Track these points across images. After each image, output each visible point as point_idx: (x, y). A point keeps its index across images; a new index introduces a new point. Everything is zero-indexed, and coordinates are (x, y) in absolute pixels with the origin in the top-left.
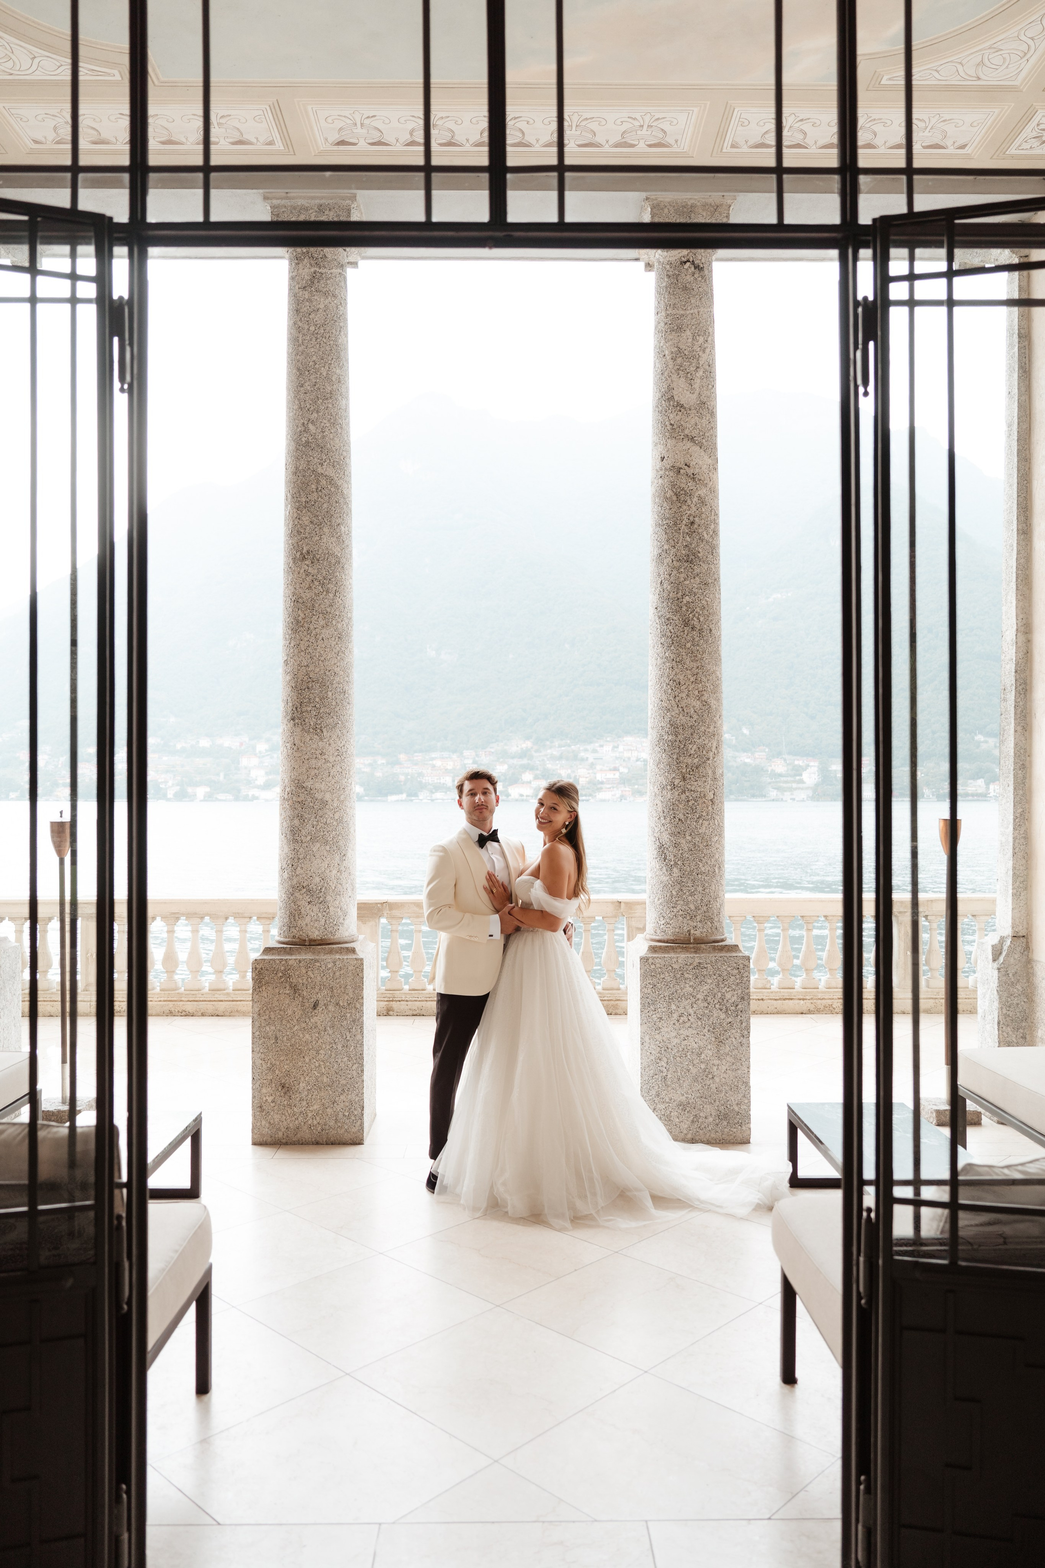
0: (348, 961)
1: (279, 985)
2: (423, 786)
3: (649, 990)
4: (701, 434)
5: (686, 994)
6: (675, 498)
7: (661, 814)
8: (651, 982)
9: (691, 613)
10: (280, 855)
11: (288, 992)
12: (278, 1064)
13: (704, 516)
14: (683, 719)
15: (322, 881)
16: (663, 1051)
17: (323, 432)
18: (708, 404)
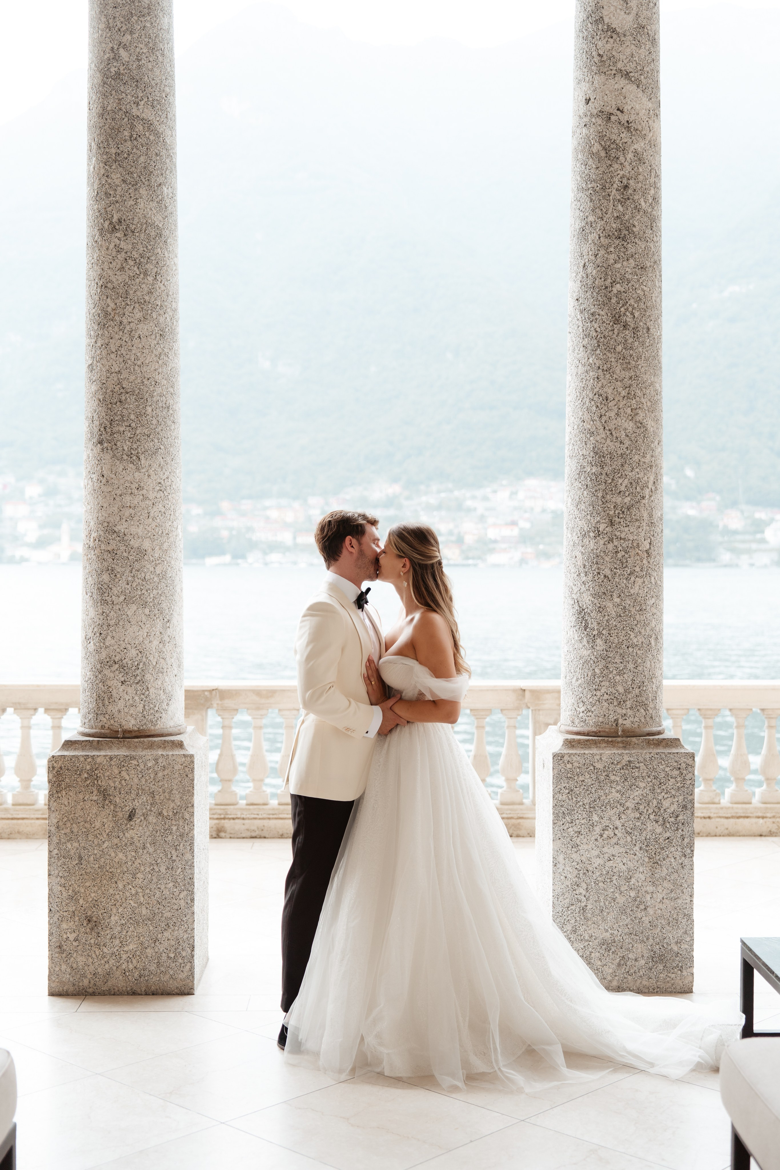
0: (174, 758)
1: (84, 790)
2: (253, 545)
3: (564, 797)
4: (639, 68)
5: (612, 802)
6: (603, 154)
7: (582, 569)
8: (567, 785)
9: (623, 306)
10: (84, 621)
11: (95, 798)
12: (83, 891)
13: (641, 178)
14: (611, 445)
15: (139, 654)
16: (581, 875)
17: (139, 60)
18: (649, 28)
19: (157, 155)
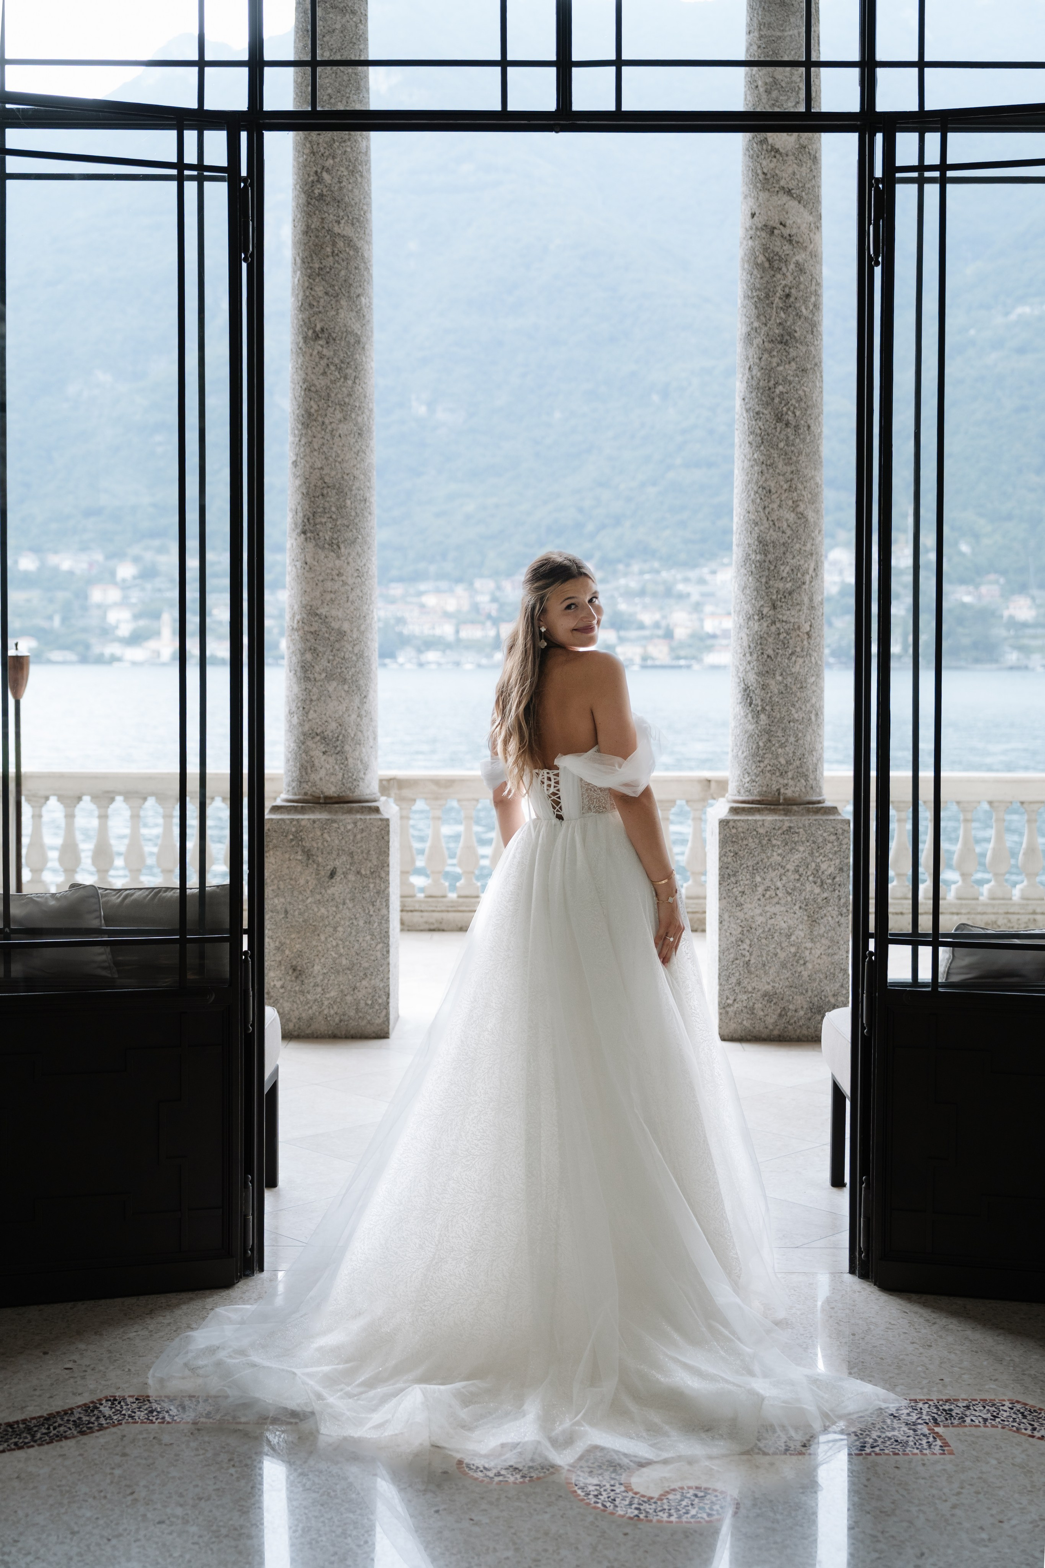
0: (372, 822)
1: (289, 850)
3: (729, 859)
4: (800, 185)
5: (774, 864)
6: (767, 265)
7: (747, 650)
8: (732, 849)
9: (785, 405)
10: (288, 697)
11: (300, 858)
12: (289, 941)
13: (802, 287)
14: (773, 535)
15: (339, 727)
16: (745, 932)
17: (340, 182)
18: (810, 147)
19: (356, 268)
